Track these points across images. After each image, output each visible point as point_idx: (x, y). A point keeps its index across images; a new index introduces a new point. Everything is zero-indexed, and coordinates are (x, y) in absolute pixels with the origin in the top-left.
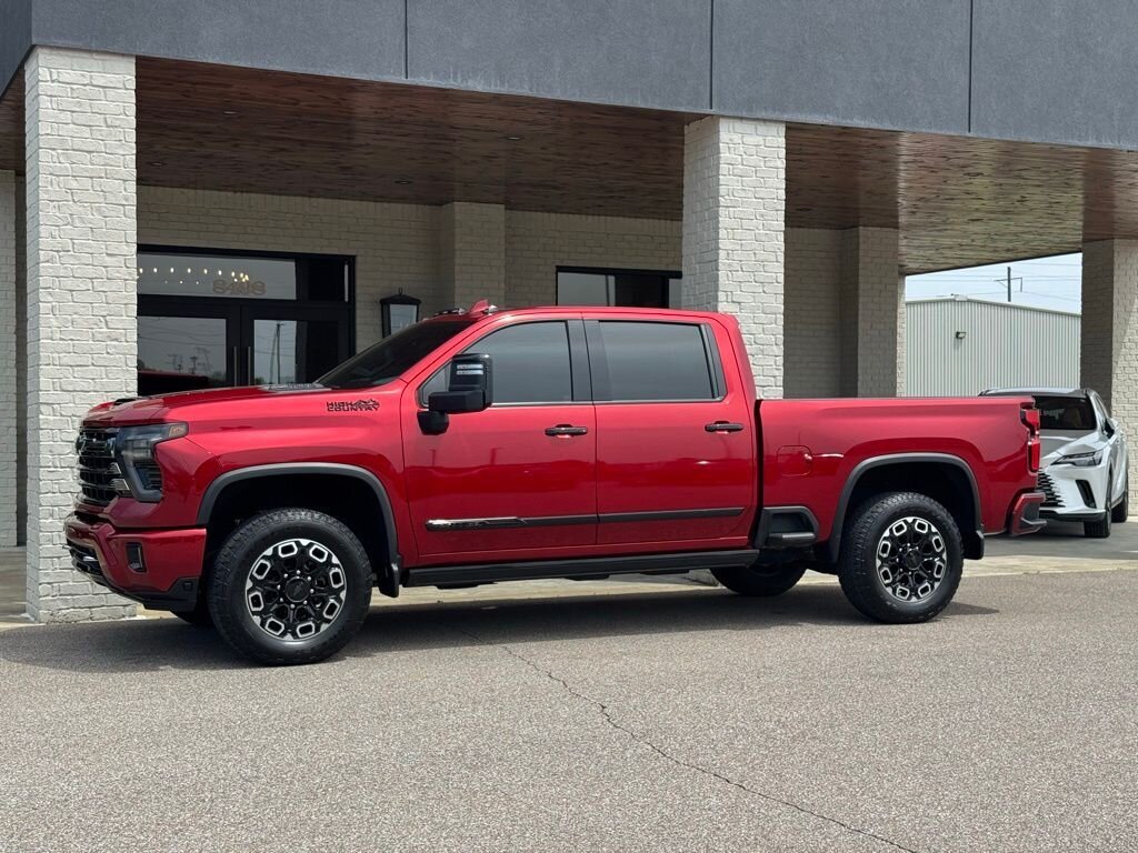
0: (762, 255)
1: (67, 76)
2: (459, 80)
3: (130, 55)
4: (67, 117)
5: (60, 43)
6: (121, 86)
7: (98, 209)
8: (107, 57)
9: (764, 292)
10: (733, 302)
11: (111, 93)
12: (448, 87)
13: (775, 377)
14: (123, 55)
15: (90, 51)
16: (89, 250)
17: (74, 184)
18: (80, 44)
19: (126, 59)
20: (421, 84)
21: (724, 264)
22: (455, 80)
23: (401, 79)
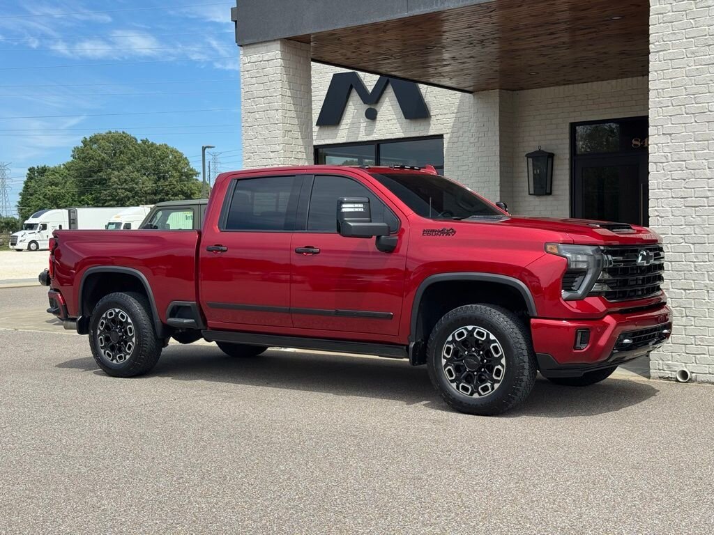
0: (692, 88)
1: (254, 58)
2: (439, 5)
3: (278, 40)
4: (254, 81)
5: (247, 41)
6: (274, 58)
7: (267, 128)
8: (268, 44)
9: (696, 122)
10: (663, 134)
11: (270, 62)
12: (431, 11)
13: (707, 197)
14: (275, 40)
15: (262, 42)
16: (264, 151)
17: (258, 116)
18: (256, 41)
19: (276, 42)
20: (415, 14)
21: (654, 102)
22: (437, 6)
23: (406, 15)
